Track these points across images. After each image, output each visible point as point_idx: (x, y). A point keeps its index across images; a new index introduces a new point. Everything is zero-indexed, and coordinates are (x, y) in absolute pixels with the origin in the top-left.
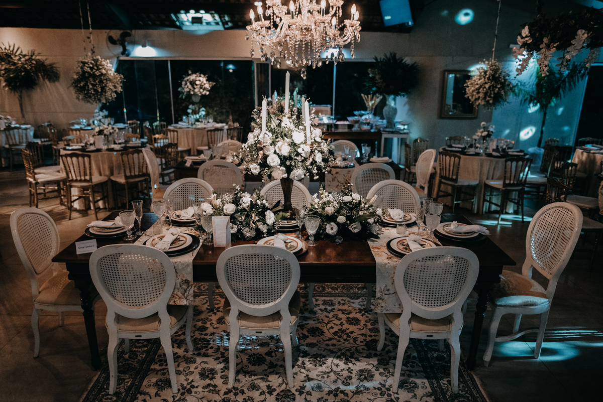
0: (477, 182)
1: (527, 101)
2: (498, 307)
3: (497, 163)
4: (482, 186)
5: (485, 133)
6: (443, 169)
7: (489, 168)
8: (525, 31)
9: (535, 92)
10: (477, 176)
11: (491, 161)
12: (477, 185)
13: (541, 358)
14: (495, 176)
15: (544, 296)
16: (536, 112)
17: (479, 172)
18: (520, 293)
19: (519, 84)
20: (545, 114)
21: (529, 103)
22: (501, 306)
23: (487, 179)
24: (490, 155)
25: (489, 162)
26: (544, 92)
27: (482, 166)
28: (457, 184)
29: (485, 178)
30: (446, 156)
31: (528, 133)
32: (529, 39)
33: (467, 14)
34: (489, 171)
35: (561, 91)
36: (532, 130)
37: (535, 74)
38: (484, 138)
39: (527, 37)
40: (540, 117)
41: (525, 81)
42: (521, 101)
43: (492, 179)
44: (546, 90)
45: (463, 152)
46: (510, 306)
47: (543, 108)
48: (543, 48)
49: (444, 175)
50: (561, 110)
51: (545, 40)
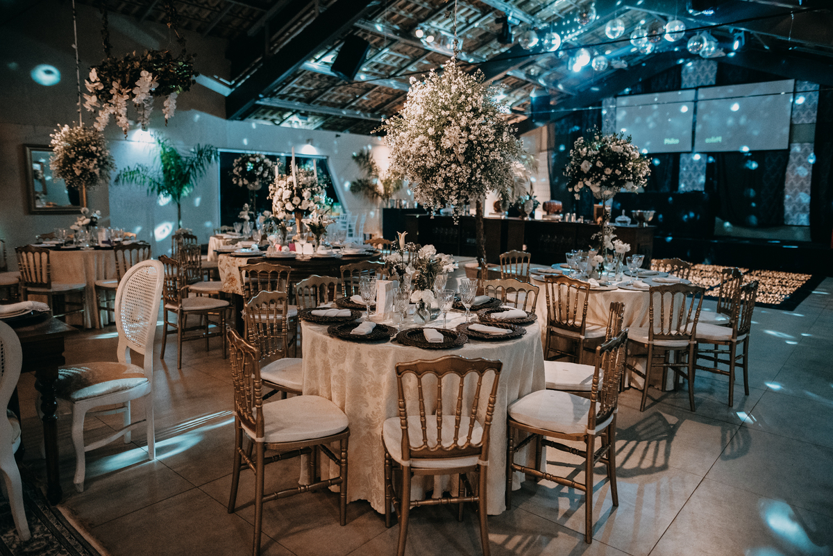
0: (84, 285)
1: (156, 192)
2: (76, 402)
3: (107, 256)
4: (92, 290)
5: (88, 221)
6: (26, 272)
7: (98, 264)
8: (93, 75)
9: (163, 180)
10: (82, 276)
11: (99, 255)
12: (84, 288)
13: (156, 459)
14: (108, 274)
15: (142, 376)
16: (169, 204)
17: (84, 270)
18: (108, 379)
19: (140, 169)
20: (179, 206)
21: (159, 194)
22: (81, 399)
23: (98, 279)
24: (98, 248)
25: (95, 257)
26: (173, 179)
27: (86, 262)
28: (51, 290)
29: (94, 278)
30: (26, 253)
31: (164, 231)
32: (100, 85)
33: (48, 72)
34: (98, 268)
35: (191, 177)
36: (168, 227)
37: (158, 157)
38: (87, 227)
39: (96, 82)
40: (174, 209)
41: (147, 166)
42: (148, 191)
43: (106, 278)
44: (175, 177)
45: (58, 248)
46: (95, 396)
47: (177, 197)
48: (113, 94)
49: (30, 281)
50: (198, 201)
51: (115, 85)
